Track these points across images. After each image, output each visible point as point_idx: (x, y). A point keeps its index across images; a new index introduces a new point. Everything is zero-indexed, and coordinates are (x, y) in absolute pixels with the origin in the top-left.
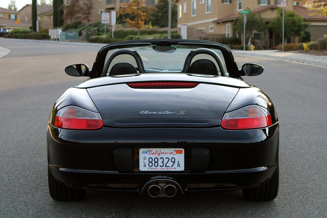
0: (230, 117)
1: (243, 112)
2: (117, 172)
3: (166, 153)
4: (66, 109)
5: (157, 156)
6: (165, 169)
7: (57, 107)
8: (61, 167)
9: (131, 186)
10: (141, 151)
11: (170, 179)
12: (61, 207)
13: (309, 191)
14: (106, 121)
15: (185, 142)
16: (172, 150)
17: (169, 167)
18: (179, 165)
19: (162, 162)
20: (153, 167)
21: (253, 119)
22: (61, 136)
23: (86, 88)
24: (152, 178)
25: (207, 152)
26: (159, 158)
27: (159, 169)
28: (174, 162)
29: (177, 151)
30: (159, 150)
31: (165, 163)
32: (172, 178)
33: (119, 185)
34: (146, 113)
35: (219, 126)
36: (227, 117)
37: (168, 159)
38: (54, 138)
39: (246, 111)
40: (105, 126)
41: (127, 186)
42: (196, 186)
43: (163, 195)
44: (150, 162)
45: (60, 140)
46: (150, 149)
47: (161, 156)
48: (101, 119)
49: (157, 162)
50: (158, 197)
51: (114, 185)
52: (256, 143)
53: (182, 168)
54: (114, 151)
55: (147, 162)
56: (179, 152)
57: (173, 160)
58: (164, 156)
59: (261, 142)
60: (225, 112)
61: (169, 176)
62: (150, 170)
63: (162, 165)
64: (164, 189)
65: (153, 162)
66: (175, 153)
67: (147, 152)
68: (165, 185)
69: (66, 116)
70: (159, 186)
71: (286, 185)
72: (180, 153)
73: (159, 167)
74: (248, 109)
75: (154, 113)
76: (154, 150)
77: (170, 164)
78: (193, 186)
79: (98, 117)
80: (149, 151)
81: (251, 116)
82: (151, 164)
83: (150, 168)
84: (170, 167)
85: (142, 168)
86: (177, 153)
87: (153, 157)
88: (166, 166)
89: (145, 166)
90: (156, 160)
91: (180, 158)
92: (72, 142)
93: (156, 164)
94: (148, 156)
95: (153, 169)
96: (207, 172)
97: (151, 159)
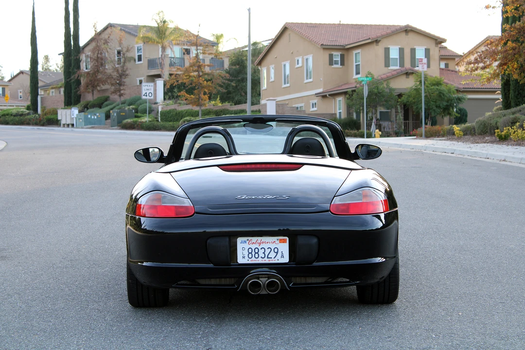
0: (340, 201)
1: (355, 195)
2: (211, 265)
3: (267, 243)
4: (149, 196)
5: (257, 246)
6: (266, 261)
7: (136, 196)
8: (146, 262)
9: (227, 281)
10: (239, 240)
11: (273, 272)
12: (143, 313)
13: (437, 294)
14: (198, 208)
15: (288, 230)
16: (275, 238)
17: (271, 258)
18: (282, 256)
19: (264, 253)
20: (253, 258)
21: (367, 204)
22: (145, 226)
23: (170, 172)
24: (251, 272)
25: (314, 241)
26: (260, 248)
27: (260, 261)
28: (277, 253)
29: (281, 240)
30: (259, 238)
31: (267, 254)
32: (275, 271)
33: (213, 281)
34: (243, 198)
35: (328, 211)
36: (337, 201)
37: (270, 250)
38: (136, 230)
39: (359, 194)
40: (197, 213)
41: (224, 281)
42: (303, 280)
43: (264, 292)
44: (249, 253)
45: (145, 231)
46: (250, 238)
47: (262, 246)
48: (192, 205)
49: (257, 253)
50: (259, 294)
51: (207, 282)
53: (286, 260)
54: (208, 241)
55: (246, 253)
56: (283, 241)
57: (276, 250)
58: (266, 246)
59: (377, 229)
60: (335, 196)
61: (271, 268)
62: (250, 262)
63: (263, 256)
64: (266, 285)
65: (253, 253)
66: (278, 242)
67: (245, 242)
68: (267, 280)
69: (150, 203)
70: (260, 280)
71: (410, 289)
72: (284, 242)
73: (260, 258)
74: (360, 192)
75: (253, 197)
76: (254, 239)
77: (272, 255)
78: (298, 280)
79: (188, 203)
80: (248, 240)
81: (364, 201)
82: (250, 256)
83: (250, 260)
84: (273, 259)
85: (241, 260)
86: (280, 242)
87: (253, 247)
88: (268, 258)
89: (244, 257)
90: (257, 251)
91: (284, 248)
92: (159, 232)
93: (257, 256)
94: (247, 246)
95: (253, 261)
96: (315, 264)
97: (250, 250)
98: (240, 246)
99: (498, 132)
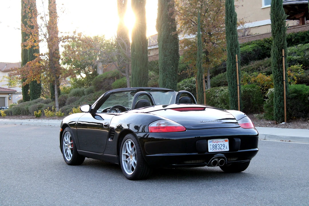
0: (241, 122)
2: (197, 154)
5: (216, 143)
6: (220, 150)
10: (209, 141)
11: (223, 155)
14: (186, 127)
16: (223, 140)
18: (226, 148)
20: (215, 149)
25: (240, 140)
28: (224, 146)
29: (225, 140)
30: (217, 140)
33: (193, 162)
34: (204, 121)
35: (240, 127)
37: (221, 145)
44: (213, 147)
46: (213, 140)
47: (218, 143)
48: (182, 126)
49: (216, 147)
51: (190, 162)
52: (254, 135)
53: (228, 150)
54: (197, 142)
58: (219, 143)
62: (213, 151)
63: (219, 148)
64: (219, 162)
65: (215, 147)
66: (224, 141)
67: (211, 142)
68: (220, 159)
72: (227, 141)
73: (217, 149)
75: (208, 121)
76: (215, 140)
77: (222, 147)
82: (213, 148)
84: (223, 149)
85: (210, 151)
88: (221, 149)
89: (211, 149)
90: (216, 146)
91: (227, 144)
93: (216, 148)
94: (212, 144)
95: (215, 151)
96: (239, 151)
97: (213, 145)
98: (209, 144)
99: (35, 113)
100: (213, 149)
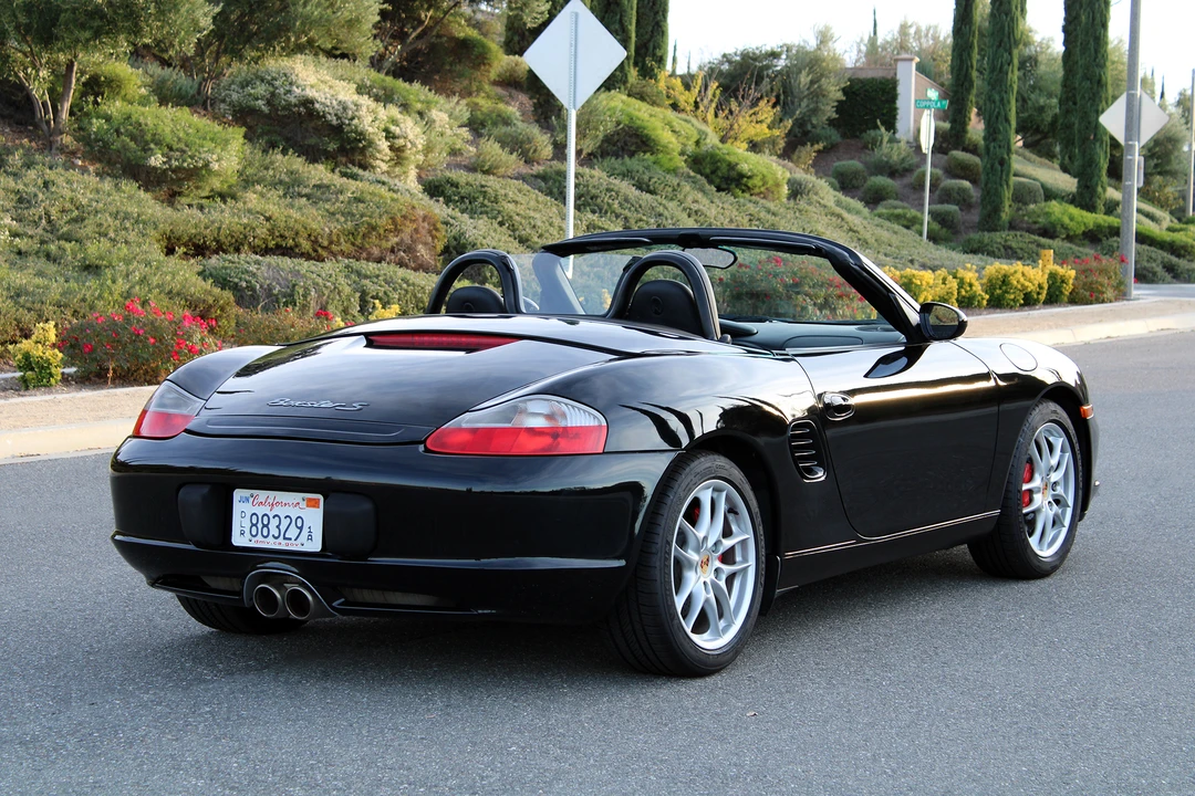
2: (191, 547)
3: (286, 504)
5: (267, 510)
6: (282, 545)
10: (238, 494)
11: (291, 572)
16: (298, 497)
17: (290, 539)
18: (310, 538)
19: (278, 527)
20: (259, 537)
24: (257, 566)
25: (367, 506)
26: (271, 515)
27: (271, 544)
28: (301, 528)
29: (309, 500)
30: (272, 494)
31: (283, 528)
32: (296, 571)
34: (283, 402)
35: (418, 442)
36: (458, 422)
37: (288, 520)
44: (253, 525)
46: (255, 492)
47: (277, 510)
49: (267, 526)
53: (317, 545)
54: (181, 493)
55: (248, 525)
56: (313, 503)
57: (300, 523)
61: (292, 562)
62: (253, 544)
63: (276, 535)
64: (286, 600)
65: (260, 526)
66: (303, 505)
67: (247, 500)
72: (314, 506)
73: (270, 539)
75: (299, 402)
76: (262, 495)
77: (292, 533)
80: (252, 495)
83: (254, 540)
84: (293, 541)
85: (238, 540)
86: (308, 506)
87: (260, 511)
88: (285, 538)
89: (243, 533)
90: (266, 521)
91: (314, 518)
93: (265, 532)
94: (248, 508)
95: (260, 542)
96: (375, 560)
97: (254, 517)
98: (238, 507)
100: (254, 533)
